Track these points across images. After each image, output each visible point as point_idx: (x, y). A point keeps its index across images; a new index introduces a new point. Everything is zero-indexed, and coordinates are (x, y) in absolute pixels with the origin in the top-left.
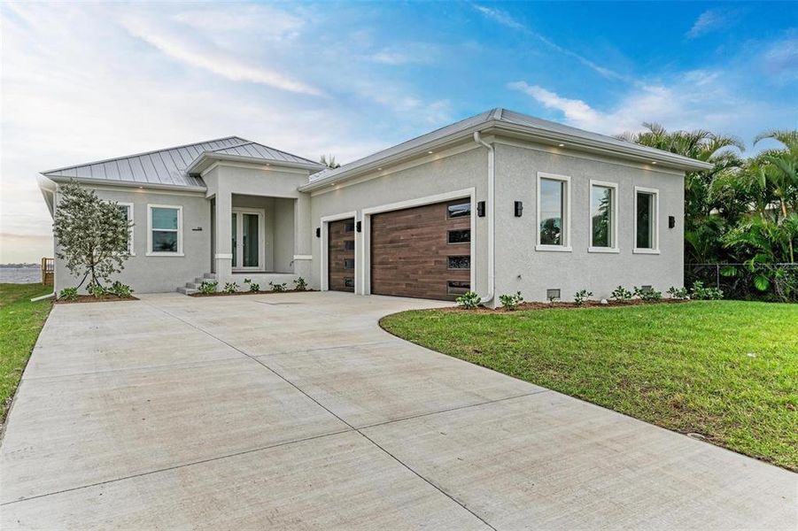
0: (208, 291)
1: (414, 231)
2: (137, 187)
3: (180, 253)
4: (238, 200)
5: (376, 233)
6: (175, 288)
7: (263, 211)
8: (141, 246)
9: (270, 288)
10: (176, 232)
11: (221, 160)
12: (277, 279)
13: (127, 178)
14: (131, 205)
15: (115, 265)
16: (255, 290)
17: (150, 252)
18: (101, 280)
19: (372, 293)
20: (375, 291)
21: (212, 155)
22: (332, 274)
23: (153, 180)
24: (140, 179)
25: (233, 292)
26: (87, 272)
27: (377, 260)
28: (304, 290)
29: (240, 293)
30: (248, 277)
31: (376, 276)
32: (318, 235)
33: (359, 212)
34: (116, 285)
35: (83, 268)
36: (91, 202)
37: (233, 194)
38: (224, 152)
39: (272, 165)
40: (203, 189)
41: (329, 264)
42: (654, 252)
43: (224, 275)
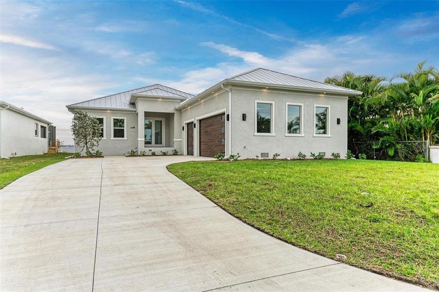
0: (133, 154)
1: (212, 127)
2: (106, 110)
3: (125, 138)
4: (147, 115)
5: (202, 128)
6: (123, 154)
7: (164, 119)
8: (108, 135)
9: (161, 154)
10: (123, 129)
11: (139, 97)
12: (165, 150)
13: (103, 106)
14: (105, 117)
15: (95, 143)
16: (154, 154)
17: (112, 138)
18: (90, 150)
19: (200, 156)
20: (201, 155)
21: (135, 95)
22: (189, 147)
23: (114, 106)
24: (108, 106)
25: (144, 155)
26: (84, 146)
27: (202, 141)
28: (177, 155)
29: (146, 156)
30: (151, 149)
31: (202, 148)
32: (183, 130)
33: (195, 119)
34: (97, 152)
35: (82, 144)
36: (85, 117)
37: (145, 112)
38: (140, 93)
39: (162, 98)
40: (135, 110)
41: (188, 142)
42: (328, 136)
43: (141, 147)
